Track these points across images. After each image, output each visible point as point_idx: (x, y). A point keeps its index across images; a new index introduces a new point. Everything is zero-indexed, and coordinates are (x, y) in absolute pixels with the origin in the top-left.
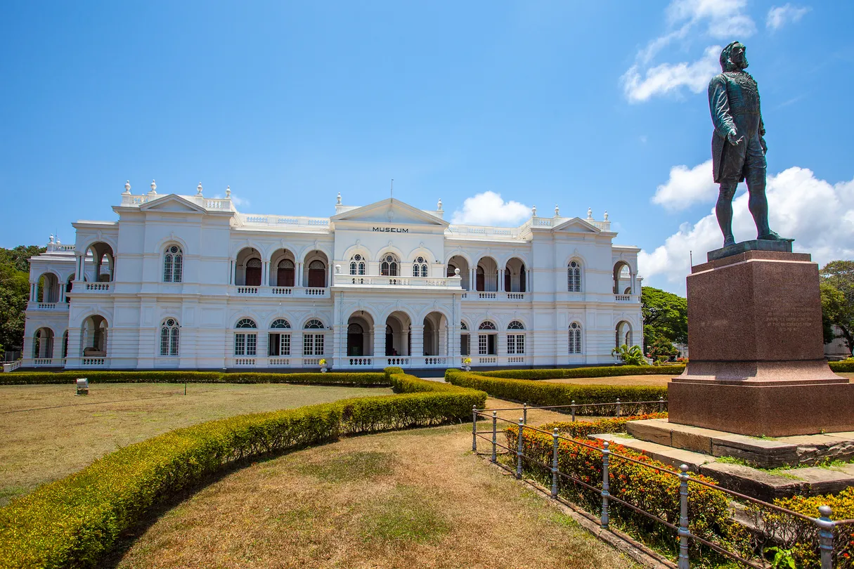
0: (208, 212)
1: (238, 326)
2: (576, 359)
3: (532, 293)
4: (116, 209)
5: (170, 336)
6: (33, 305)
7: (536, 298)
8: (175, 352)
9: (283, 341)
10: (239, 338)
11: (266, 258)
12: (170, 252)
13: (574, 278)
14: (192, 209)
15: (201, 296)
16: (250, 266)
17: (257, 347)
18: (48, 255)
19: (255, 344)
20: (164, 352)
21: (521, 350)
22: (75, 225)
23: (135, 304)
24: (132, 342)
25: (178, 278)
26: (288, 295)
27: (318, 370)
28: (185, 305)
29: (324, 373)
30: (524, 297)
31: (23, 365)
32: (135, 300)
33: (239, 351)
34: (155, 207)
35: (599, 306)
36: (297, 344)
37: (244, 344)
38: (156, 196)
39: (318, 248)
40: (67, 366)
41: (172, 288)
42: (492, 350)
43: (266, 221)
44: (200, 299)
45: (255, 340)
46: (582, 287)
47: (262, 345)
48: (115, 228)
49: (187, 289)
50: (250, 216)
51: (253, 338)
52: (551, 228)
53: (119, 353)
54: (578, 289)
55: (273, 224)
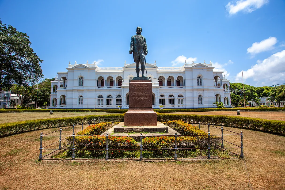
0: (89, 68)
1: (98, 97)
2: (201, 106)
3: (185, 86)
4: (67, 68)
5: (81, 100)
6: (52, 92)
7: (187, 88)
8: (82, 104)
9: (110, 101)
10: (99, 100)
11: (105, 79)
12: (80, 79)
13: (199, 81)
14: (85, 67)
15: (88, 89)
16: (102, 81)
17: (104, 103)
18: (56, 80)
19: (103, 102)
20: (79, 104)
21: (182, 103)
22: (58, 73)
23: (72, 92)
24: (71, 102)
25: (82, 85)
26: (112, 89)
27: (118, 109)
28: (84, 92)
29: (119, 110)
30: (183, 87)
31: (50, 108)
32: (72, 91)
33: (99, 104)
34: (76, 67)
35: (208, 90)
36: (114, 102)
37: (100, 102)
38: (77, 65)
39: (120, 76)
40: (57, 108)
41: (81, 88)
42: (173, 103)
43: (106, 69)
44: (88, 90)
45: (103, 101)
46: (202, 84)
47: (105, 102)
48: (67, 73)
49: (85, 88)
50: (102, 68)
51: (102, 100)
52: (191, 67)
53: (69, 104)
54: (201, 85)
55: (108, 70)
